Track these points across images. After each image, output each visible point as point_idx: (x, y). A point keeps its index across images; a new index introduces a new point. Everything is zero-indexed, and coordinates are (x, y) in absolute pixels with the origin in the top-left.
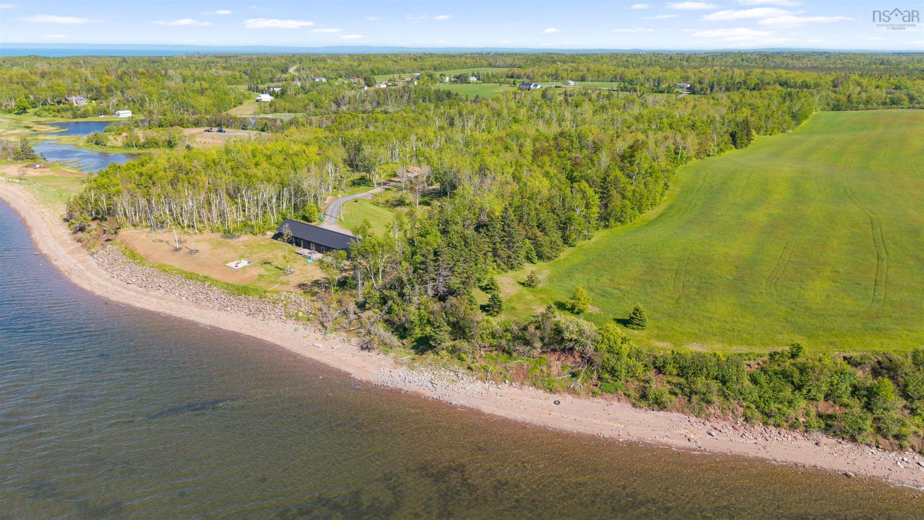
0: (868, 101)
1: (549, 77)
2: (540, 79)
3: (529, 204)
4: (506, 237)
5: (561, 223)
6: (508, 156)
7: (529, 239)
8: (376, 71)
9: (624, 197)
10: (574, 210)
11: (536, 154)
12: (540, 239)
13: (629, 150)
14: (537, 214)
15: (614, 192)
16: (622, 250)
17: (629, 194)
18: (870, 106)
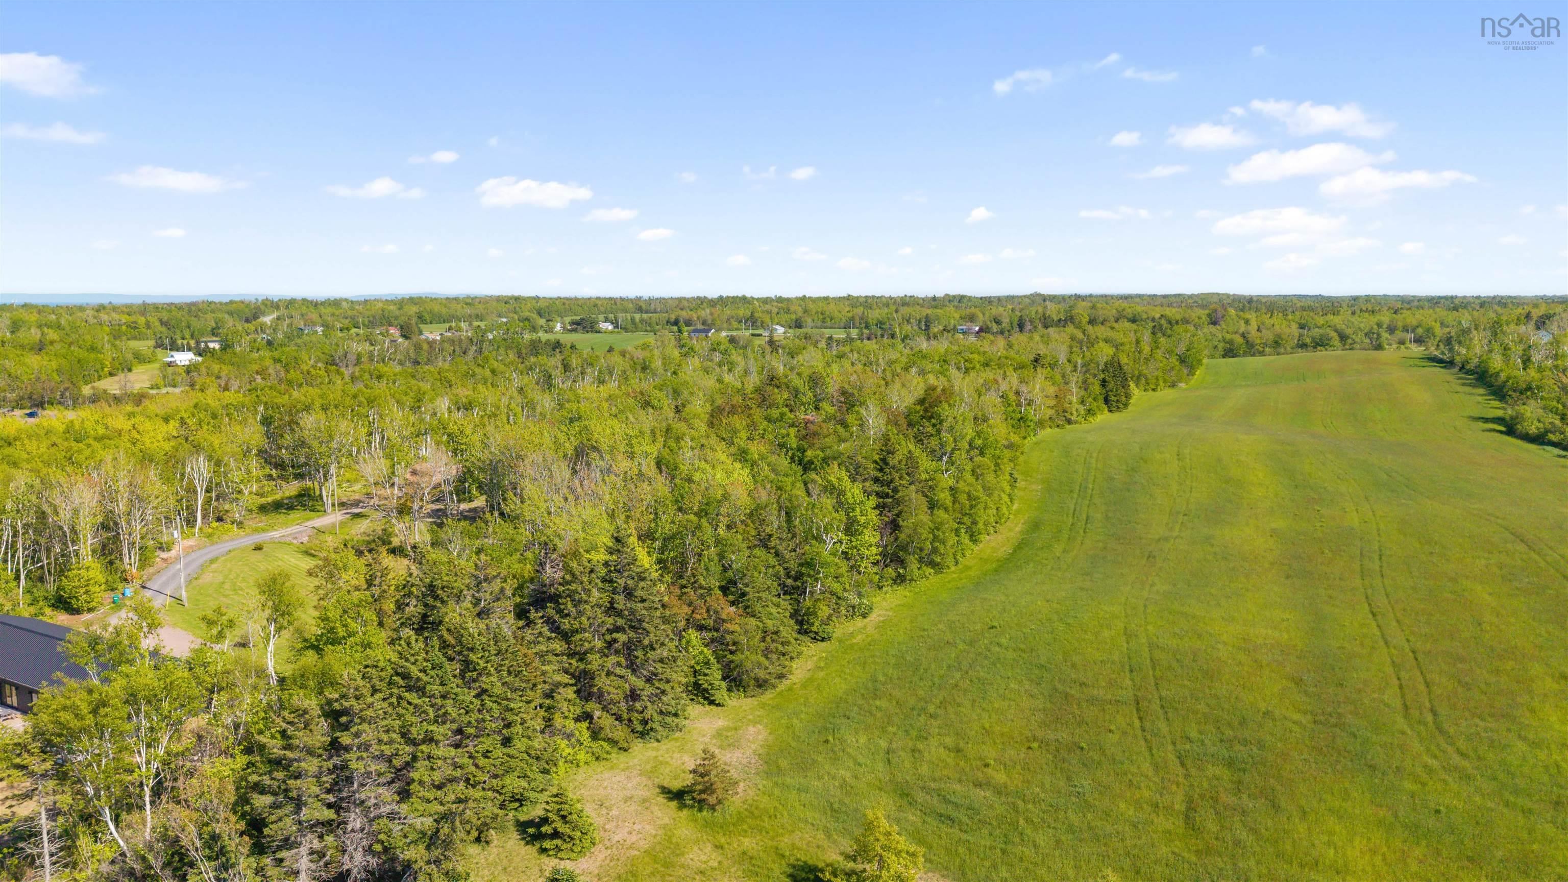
0: (1276, 342)
1: (740, 322)
2: (725, 325)
3: (699, 527)
4: (618, 629)
5: (788, 576)
6: (648, 420)
7: (701, 628)
8: (427, 317)
9: (933, 505)
10: (818, 538)
11: (715, 416)
12: (731, 627)
13: (918, 407)
14: (721, 556)
15: (912, 494)
16: (961, 646)
17: (944, 496)
18: (1282, 350)
